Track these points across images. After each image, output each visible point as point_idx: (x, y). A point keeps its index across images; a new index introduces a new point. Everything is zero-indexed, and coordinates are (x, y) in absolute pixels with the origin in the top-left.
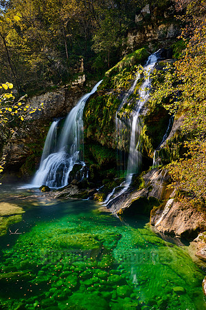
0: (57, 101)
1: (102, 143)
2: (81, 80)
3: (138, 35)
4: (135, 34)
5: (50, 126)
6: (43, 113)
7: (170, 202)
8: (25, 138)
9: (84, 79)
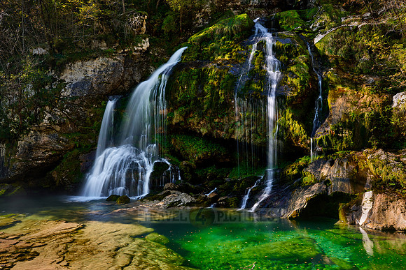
0: (114, 71)
5: (104, 107)
6: (92, 88)
7: (368, 195)
8: (60, 124)
9: (148, 45)
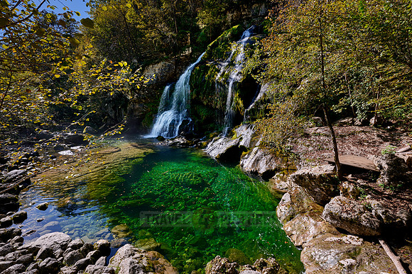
0: (169, 69)
1: (205, 103)
2: (188, 52)
3: (235, 14)
4: (233, 12)
5: (163, 89)
7: (255, 149)
8: (145, 99)
9: (191, 51)
